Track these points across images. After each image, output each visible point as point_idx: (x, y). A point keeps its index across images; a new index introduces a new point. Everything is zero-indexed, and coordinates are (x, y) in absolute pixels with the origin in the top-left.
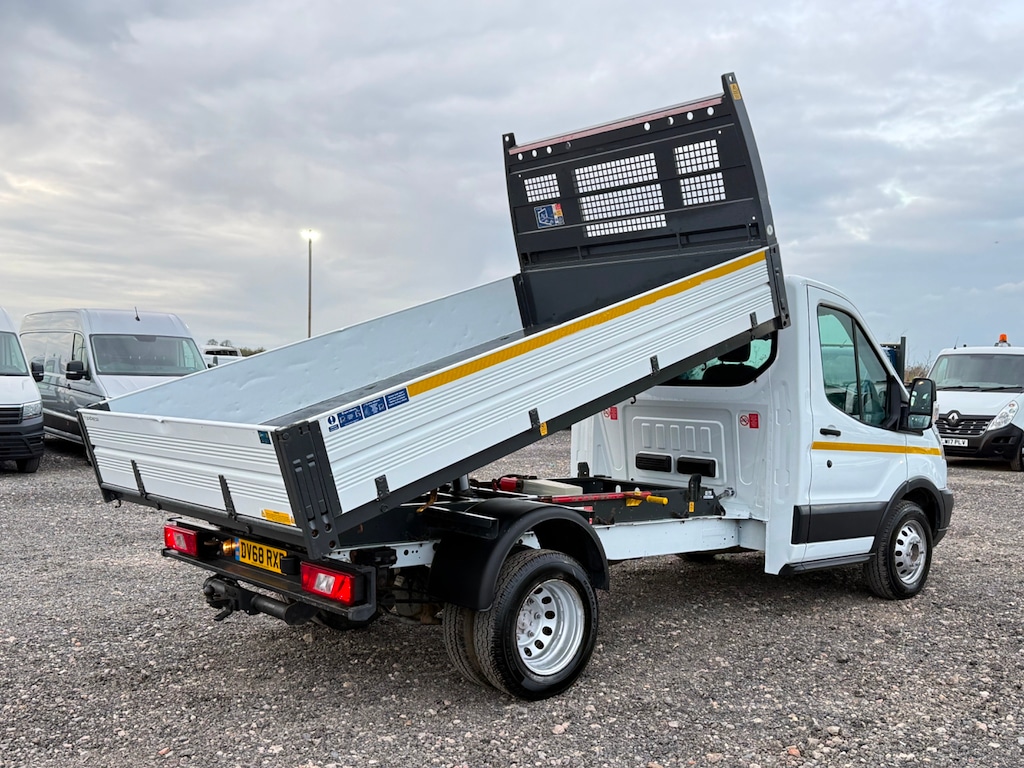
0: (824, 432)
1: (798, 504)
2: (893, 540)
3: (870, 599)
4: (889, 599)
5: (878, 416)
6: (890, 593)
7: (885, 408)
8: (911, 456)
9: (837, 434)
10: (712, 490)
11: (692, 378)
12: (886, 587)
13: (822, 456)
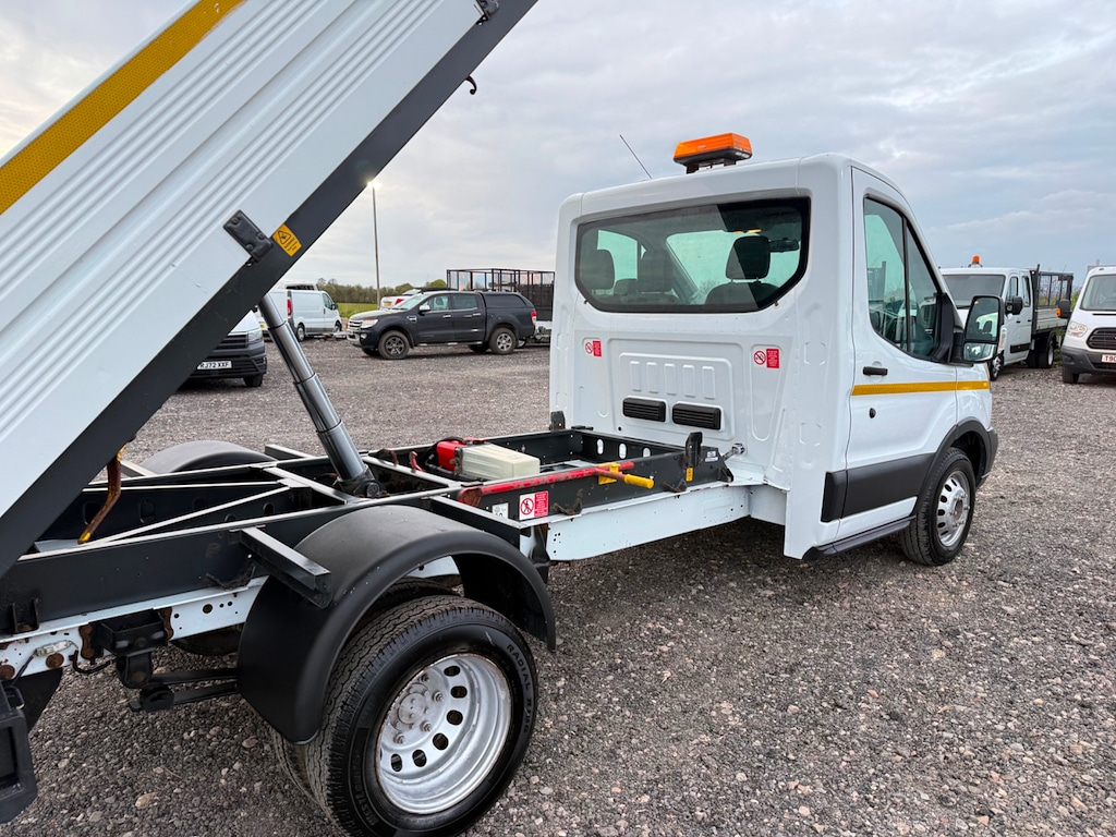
0: (868, 372)
1: (832, 470)
2: (937, 497)
3: (902, 564)
4: (926, 565)
5: (924, 346)
6: (928, 560)
7: (933, 334)
8: (961, 394)
9: (883, 372)
10: (716, 450)
11: (692, 303)
12: (924, 554)
13: (864, 403)
